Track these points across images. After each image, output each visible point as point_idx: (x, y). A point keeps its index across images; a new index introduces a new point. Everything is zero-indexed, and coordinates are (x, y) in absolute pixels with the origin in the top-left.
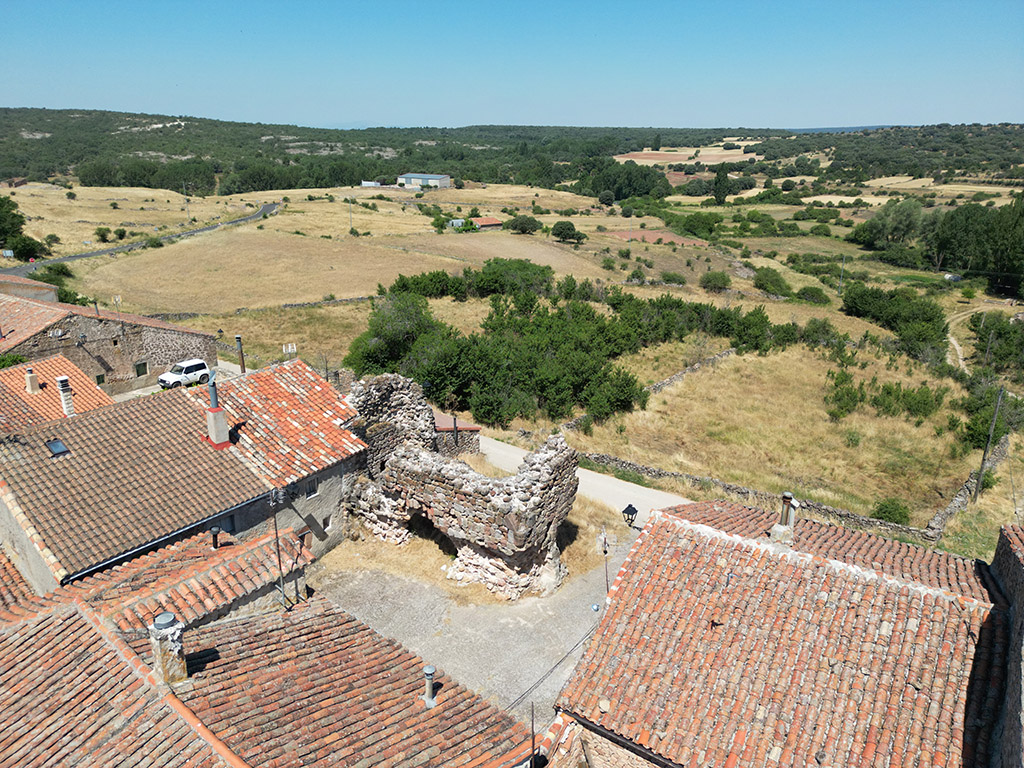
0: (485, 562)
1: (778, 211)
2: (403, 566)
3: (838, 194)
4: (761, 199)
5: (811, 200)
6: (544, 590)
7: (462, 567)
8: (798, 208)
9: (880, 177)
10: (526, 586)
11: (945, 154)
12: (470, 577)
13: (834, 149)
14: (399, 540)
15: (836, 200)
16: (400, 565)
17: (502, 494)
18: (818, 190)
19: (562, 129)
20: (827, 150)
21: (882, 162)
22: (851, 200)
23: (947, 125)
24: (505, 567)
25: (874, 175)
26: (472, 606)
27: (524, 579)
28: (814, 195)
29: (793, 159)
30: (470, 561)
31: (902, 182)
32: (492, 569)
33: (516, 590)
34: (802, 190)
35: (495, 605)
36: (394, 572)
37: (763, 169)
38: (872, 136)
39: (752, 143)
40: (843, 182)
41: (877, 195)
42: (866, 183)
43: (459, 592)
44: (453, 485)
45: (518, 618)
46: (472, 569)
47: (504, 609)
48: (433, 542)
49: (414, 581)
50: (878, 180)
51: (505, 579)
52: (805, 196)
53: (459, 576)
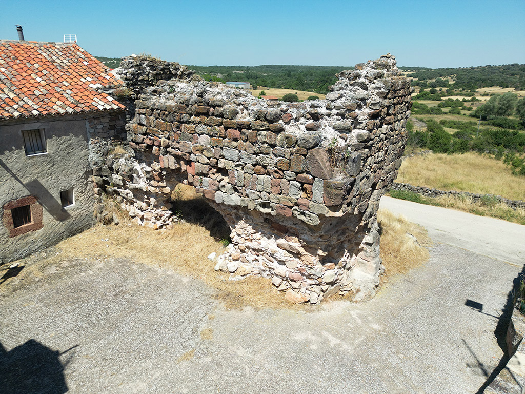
0: (270, 244)
1: (430, 103)
2: (158, 254)
3: (461, 96)
4: (418, 97)
5: (447, 98)
6: (358, 291)
7: (236, 254)
8: (439, 102)
9: (484, 87)
10: (332, 284)
11: (518, 77)
12: (247, 268)
13: (455, 75)
14: (159, 223)
15: (461, 98)
16: (155, 252)
17: (302, 120)
18: (450, 93)
19: (309, 67)
20: (452, 76)
21: (483, 81)
22: (470, 98)
23: (517, 64)
24: (302, 250)
25: (480, 86)
26: (248, 311)
27: (329, 273)
28: (448, 96)
29: (434, 80)
30: (248, 244)
31: (496, 90)
32: (281, 254)
33: (317, 289)
34: (441, 93)
35: (284, 311)
36: (146, 261)
37: (418, 84)
38: (475, 70)
39: (410, 73)
40: (464, 90)
41: (483, 96)
42: (477, 90)
43: (230, 288)
44: (222, 116)
45: (324, 333)
46: (251, 256)
47: (300, 316)
48: (204, 229)
49: (169, 273)
50: (483, 89)
51: (300, 271)
52: (443, 97)
53: (232, 266)
